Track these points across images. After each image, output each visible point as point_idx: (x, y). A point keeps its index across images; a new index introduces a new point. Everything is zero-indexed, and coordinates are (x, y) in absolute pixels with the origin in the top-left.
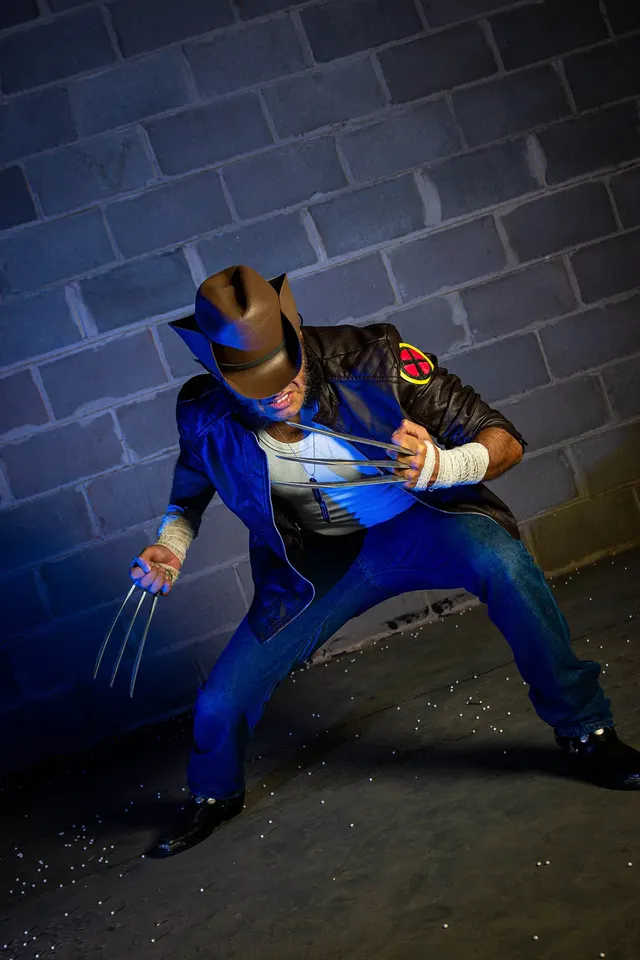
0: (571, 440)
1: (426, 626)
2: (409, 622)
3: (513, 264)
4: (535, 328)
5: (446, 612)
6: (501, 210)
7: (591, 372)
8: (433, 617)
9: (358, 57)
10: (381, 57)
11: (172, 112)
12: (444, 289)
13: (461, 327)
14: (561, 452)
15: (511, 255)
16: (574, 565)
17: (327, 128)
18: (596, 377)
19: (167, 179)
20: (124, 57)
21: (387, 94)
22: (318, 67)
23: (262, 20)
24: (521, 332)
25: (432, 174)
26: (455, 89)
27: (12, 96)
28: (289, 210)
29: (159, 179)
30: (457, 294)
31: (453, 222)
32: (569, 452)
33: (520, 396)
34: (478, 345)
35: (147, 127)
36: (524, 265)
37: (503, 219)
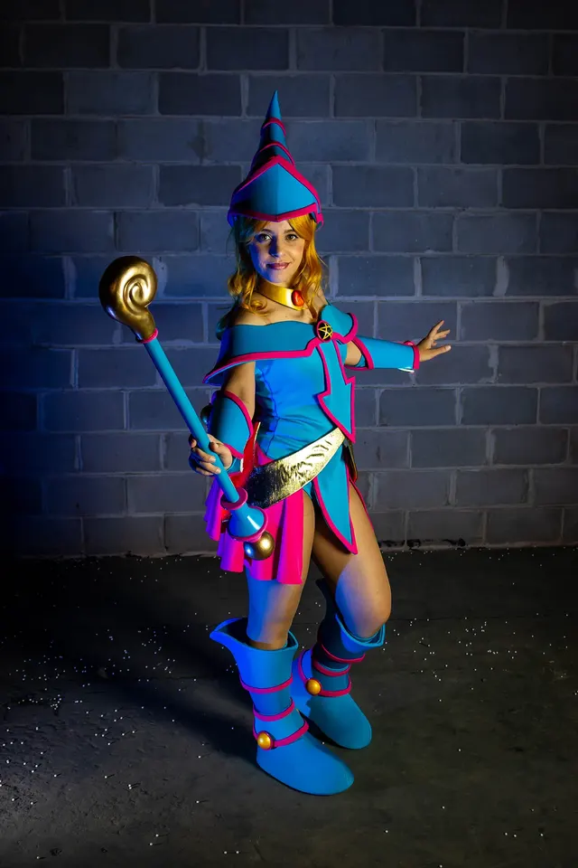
0: (536, 466)
1: (399, 552)
2: (389, 546)
3: (540, 339)
4: (539, 386)
5: (415, 547)
6: (547, 301)
7: (565, 426)
8: (405, 548)
9: (489, 168)
10: (505, 172)
11: (354, 163)
12: (490, 341)
13: (492, 369)
14: (526, 471)
15: (541, 333)
16: (507, 545)
17: (451, 208)
18: (566, 431)
19: (334, 207)
20: (335, 115)
21: (500, 200)
22: (461, 166)
23: (435, 121)
24: (529, 385)
25: (511, 263)
26: (545, 210)
27: (252, 117)
28: (407, 255)
29: (330, 206)
30: (496, 347)
31: (512, 299)
32: (531, 473)
33: (514, 426)
34: (498, 385)
35: (334, 168)
36: (548, 342)
37: (546, 308)
